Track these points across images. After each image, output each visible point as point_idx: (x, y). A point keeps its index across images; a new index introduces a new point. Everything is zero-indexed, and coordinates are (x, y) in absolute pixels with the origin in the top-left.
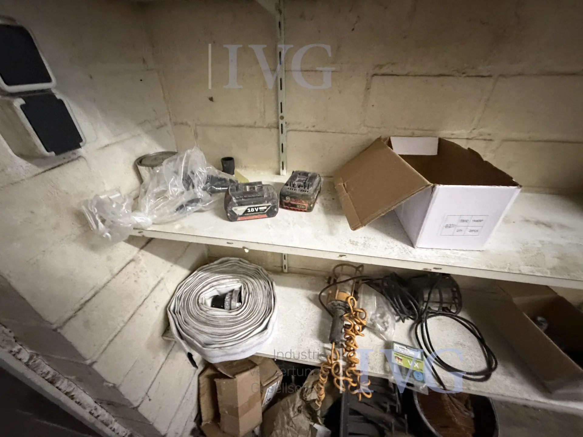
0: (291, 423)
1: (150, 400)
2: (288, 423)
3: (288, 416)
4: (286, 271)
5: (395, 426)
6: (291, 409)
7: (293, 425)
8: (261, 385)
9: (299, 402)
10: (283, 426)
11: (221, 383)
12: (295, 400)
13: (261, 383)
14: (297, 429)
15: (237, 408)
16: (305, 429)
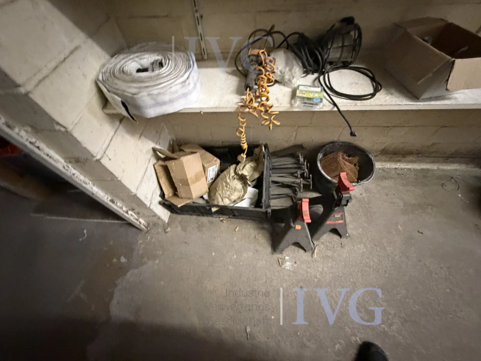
0: (228, 186)
1: (110, 159)
2: (226, 187)
3: (226, 182)
4: (206, 57)
5: (304, 185)
6: (227, 178)
7: (230, 187)
8: (203, 166)
9: (232, 174)
10: (223, 188)
11: (171, 165)
12: (230, 172)
13: (203, 165)
14: (233, 189)
15: (187, 180)
16: (239, 188)
